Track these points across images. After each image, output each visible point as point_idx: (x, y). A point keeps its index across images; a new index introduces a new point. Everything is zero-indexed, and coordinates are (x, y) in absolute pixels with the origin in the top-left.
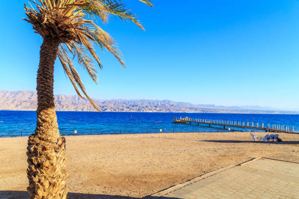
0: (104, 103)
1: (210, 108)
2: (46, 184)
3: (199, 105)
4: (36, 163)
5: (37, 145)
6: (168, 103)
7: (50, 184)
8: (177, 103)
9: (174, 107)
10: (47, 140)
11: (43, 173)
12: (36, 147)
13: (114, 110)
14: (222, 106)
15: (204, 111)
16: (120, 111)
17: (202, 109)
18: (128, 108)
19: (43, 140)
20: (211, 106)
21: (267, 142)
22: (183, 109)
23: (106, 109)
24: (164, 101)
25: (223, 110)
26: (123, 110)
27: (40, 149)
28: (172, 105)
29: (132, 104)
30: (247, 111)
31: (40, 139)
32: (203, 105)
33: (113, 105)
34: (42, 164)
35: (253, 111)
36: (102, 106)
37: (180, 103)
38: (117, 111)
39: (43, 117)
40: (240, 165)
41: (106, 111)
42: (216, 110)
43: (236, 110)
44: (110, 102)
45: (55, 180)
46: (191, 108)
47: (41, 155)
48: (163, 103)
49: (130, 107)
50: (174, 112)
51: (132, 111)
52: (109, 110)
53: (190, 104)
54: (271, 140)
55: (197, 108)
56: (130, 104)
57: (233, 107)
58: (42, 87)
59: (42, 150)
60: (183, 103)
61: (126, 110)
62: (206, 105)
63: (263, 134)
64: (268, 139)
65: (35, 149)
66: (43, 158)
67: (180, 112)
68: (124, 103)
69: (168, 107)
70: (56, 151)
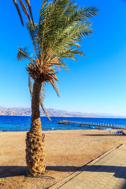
0: (8, 109)
1: (78, 114)
2: (39, 160)
3: (71, 112)
4: (33, 148)
5: (34, 138)
6: (52, 110)
7: (40, 160)
8: (58, 111)
9: (56, 113)
10: (38, 135)
11: (37, 153)
12: (34, 139)
13: (16, 115)
14: (85, 113)
15: (74, 116)
16: (20, 115)
17: (73, 114)
18: (25, 113)
19: (36, 135)
20: (78, 113)
21: (118, 135)
22: (62, 115)
23: (10, 114)
24: (49, 109)
25: (86, 115)
26: (22, 114)
27: (36, 140)
28: (55, 112)
29: (28, 111)
30: (100, 116)
31: (34, 134)
32: (74, 112)
33: (15, 111)
34: (37, 149)
35: (103, 116)
36: (7, 111)
37: (60, 110)
38: (18, 115)
39: (36, 123)
40: (118, 147)
41: (10, 115)
42: (81, 115)
43: (94, 116)
44: (13, 109)
45: (42, 158)
46: (66, 114)
47: (36, 143)
48: (49, 111)
49: (27, 113)
50: (56, 116)
51: (28, 115)
52: (12, 115)
53: (66, 111)
54: (120, 134)
55: (70, 114)
56: (27, 110)
57: (92, 114)
58: (35, 106)
59: (37, 141)
60: (61, 110)
61: (24, 115)
62: (76, 112)
63: (116, 131)
64: (118, 133)
65: (33, 140)
66: (37, 146)
67: (60, 116)
68: (23, 110)
69: (52, 113)
70: (43, 141)
